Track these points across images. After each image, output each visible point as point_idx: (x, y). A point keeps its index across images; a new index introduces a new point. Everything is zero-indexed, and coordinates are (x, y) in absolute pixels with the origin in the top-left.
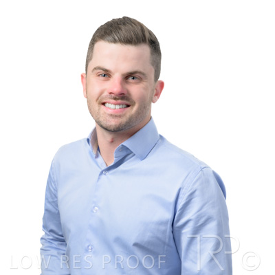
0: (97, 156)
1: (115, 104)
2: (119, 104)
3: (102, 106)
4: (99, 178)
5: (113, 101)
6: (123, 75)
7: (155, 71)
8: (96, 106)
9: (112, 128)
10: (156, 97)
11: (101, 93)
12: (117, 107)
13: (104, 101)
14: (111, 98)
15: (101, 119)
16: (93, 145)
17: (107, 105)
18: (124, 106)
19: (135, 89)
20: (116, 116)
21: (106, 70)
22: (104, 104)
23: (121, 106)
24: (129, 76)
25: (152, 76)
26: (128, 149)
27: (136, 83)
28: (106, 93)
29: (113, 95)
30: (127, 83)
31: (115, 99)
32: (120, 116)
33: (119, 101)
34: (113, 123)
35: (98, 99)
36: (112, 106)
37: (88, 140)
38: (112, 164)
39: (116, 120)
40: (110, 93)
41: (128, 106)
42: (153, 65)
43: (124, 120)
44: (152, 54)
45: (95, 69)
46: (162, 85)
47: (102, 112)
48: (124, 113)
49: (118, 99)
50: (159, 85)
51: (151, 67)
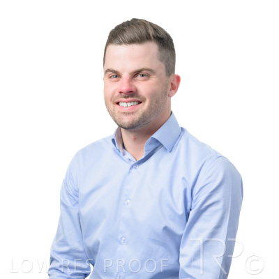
1: (127, 102)
2: (131, 102)
3: (117, 106)
4: (129, 172)
5: (124, 99)
6: (131, 74)
7: (166, 66)
8: (111, 106)
9: (126, 126)
10: (173, 91)
11: (114, 93)
12: (129, 104)
13: (117, 101)
14: (122, 97)
15: (116, 118)
17: (120, 104)
18: (135, 103)
19: (143, 87)
20: (129, 114)
21: (115, 72)
22: (118, 103)
23: (132, 104)
24: (136, 74)
25: (162, 71)
26: (157, 141)
27: (145, 80)
28: (117, 93)
29: (123, 94)
30: (135, 81)
31: (125, 97)
32: (133, 113)
33: (130, 99)
34: (127, 120)
35: (111, 99)
36: (125, 105)
37: (113, 140)
39: (129, 117)
40: (120, 92)
41: (140, 102)
42: (161, 61)
43: (136, 117)
44: (160, 50)
45: (107, 71)
46: (178, 79)
47: (116, 111)
48: (136, 109)
49: (128, 97)
50: (175, 79)
51: (160, 63)
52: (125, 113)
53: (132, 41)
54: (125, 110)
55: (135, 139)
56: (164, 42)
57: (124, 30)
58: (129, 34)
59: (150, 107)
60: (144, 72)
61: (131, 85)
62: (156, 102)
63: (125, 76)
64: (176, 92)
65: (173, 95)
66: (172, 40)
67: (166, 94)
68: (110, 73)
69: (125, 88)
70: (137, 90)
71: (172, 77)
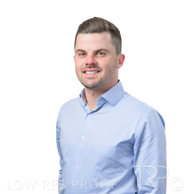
0: (86, 105)
1: (90, 71)
2: (93, 71)
3: (84, 74)
4: (86, 118)
5: (89, 69)
6: (93, 52)
7: (116, 48)
8: (80, 74)
9: (90, 86)
10: (120, 65)
11: (82, 65)
12: (92, 73)
13: (84, 70)
14: (87, 68)
15: (83, 82)
16: (83, 99)
17: (86, 72)
18: (96, 72)
19: (101, 61)
20: (92, 78)
21: (83, 51)
22: (85, 72)
23: (94, 72)
24: (97, 53)
25: (114, 51)
26: (104, 99)
27: (103, 57)
28: (84, 65)
29: (88, 65)
30: (96, 57)
31: (90, 68)
32: (94, 78)
33: (92, 69)
34: (90, 83)
36: (89, 73)
37: (80, 95)
38: (95, 109)
39: (92, 81)
40: (87, 64)
41: (99, 72)
42: (113, 44)
43: (96, 81)
44: (112, 38)
45: (77, 51)
46: (124, 57)
47: (83, 77)
48: (96, 76)
49: (91, 68)
50: (122, 57)
51: (112, 46)
52: (89, 78)
53: (94, 31)
54: (89, 76)
55: (94, 95)
56: (115, 32)
57: (89, 24)
58: (92, 27)
59: (106, 75)
60: (102, 51)
61: (93, 60)
62: (110, 72)
63: (90, 54)
64: (122, 65)
65: (120, 67)
66: (119, 32)
67: (116, 67)
68: (79, 52)
69: (90, 61)
70: (97, 63)
71: (119, 56)
